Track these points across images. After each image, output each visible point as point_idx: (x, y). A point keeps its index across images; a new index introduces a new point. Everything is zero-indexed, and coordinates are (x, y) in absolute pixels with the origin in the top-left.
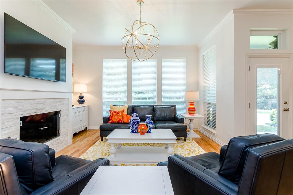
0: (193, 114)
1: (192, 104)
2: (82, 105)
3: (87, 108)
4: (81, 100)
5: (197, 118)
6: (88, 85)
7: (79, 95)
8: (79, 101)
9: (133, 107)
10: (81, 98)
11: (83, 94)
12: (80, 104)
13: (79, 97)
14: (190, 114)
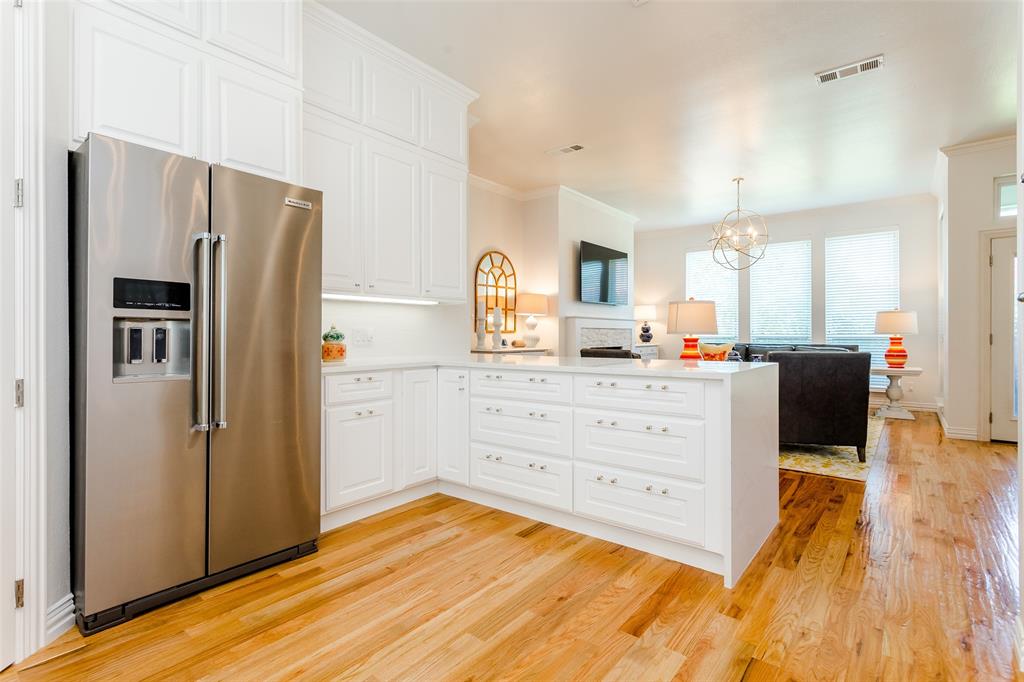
0: (900, 365)
1: (895, 341)
2: (648, 344)
3: (656, 350)
4: (646, 335)
5: (910, 373)
6: (657, 305)
7: (642, 325)
8: (642, 336)
9: (747, 349)
10: (646, 330)
11: (649, 324)
12: (644, 341)
13: (643, 329)
14: (892, 365)
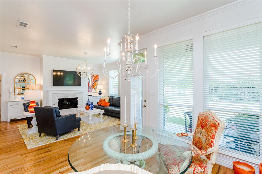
4: (100, 93)
12: (99, 95)
13: (99, 91)
